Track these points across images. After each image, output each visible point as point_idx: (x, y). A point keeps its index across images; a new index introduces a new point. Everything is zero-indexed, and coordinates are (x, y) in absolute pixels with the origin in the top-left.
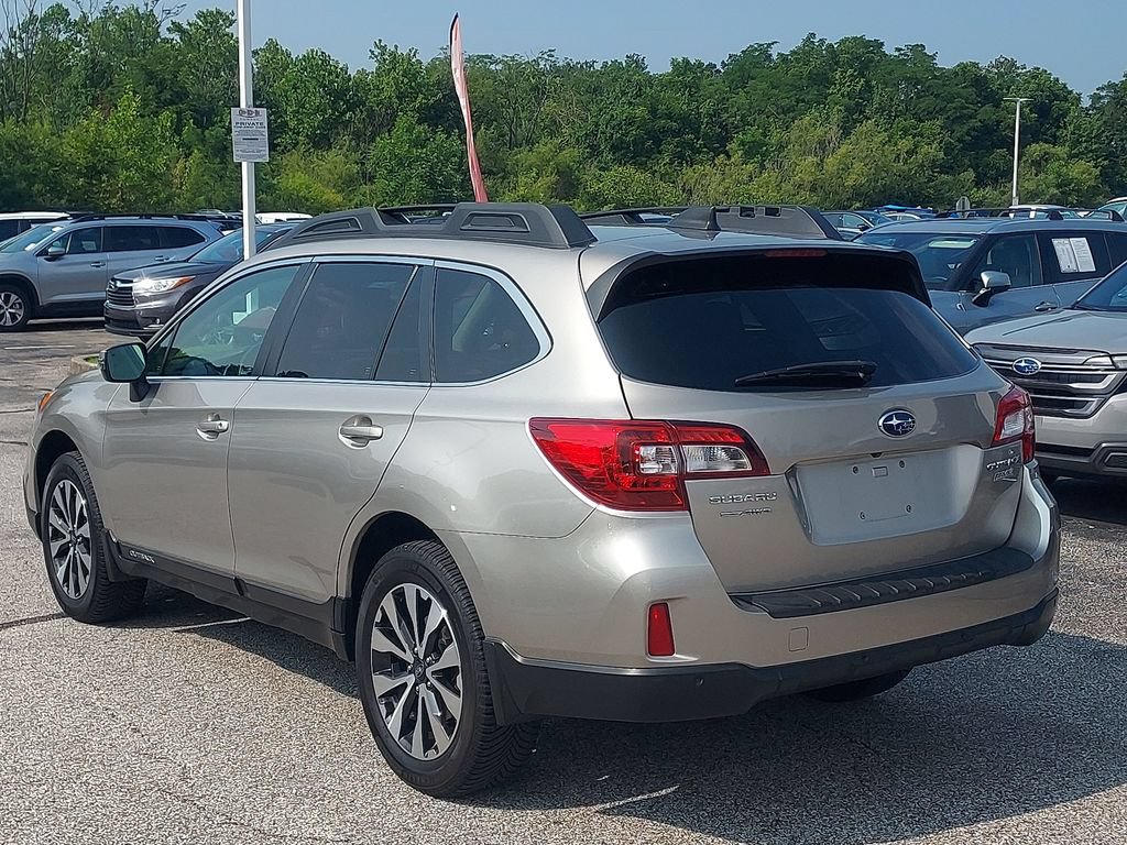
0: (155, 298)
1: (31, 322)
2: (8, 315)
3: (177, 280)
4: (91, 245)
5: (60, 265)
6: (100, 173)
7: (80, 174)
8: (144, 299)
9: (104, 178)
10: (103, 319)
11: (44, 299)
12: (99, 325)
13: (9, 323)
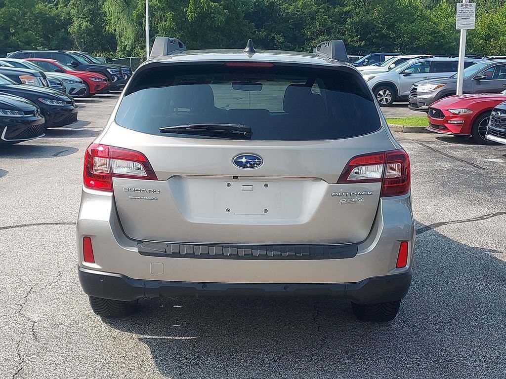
0: (427, 93)
1: (393, 103)
2: (384, 99)
3: (437, 86)
4: (428, 70)
5: (409, 78)
6: (491, 38)
7: (482, 38)
8: (423, 94)
9: (492, 40)
10: (408, 103)
11: (401, 93)
12: (406, 106)
13: (385, 103)
